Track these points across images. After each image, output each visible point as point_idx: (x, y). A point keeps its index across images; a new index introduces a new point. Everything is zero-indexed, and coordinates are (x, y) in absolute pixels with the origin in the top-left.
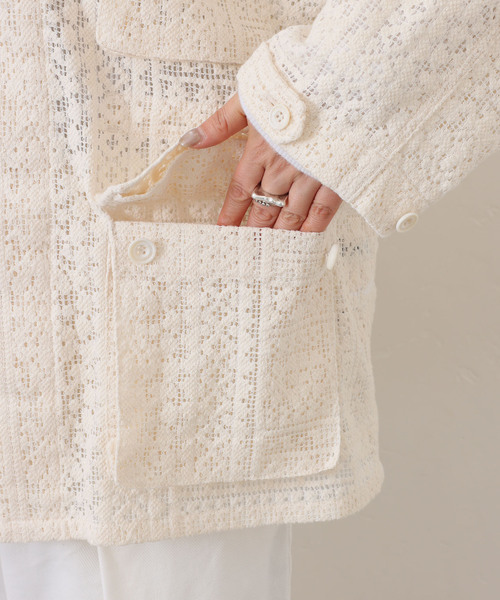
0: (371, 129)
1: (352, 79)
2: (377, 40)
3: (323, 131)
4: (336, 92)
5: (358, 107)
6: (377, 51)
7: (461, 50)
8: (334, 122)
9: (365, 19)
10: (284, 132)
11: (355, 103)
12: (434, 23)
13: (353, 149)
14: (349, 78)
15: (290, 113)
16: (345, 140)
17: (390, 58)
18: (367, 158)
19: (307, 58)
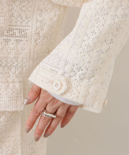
0: (89, 79)
1: (77, 64)
2: (82, 48)
3: (73, 85)
4: (73, 70)
5: (82, 73)
6: (82, 52)
7: (112, 42)
8: (76, 81)
9: (75, 42)
10: (60, 90)
11: (81, 72)
12: (100, 37)
13: (86, 88)
14: (76, 64)
15: (60, 82)
16: (82, 86)
17: (88, 53)
18: (91, 89)
19: (59, 62)
